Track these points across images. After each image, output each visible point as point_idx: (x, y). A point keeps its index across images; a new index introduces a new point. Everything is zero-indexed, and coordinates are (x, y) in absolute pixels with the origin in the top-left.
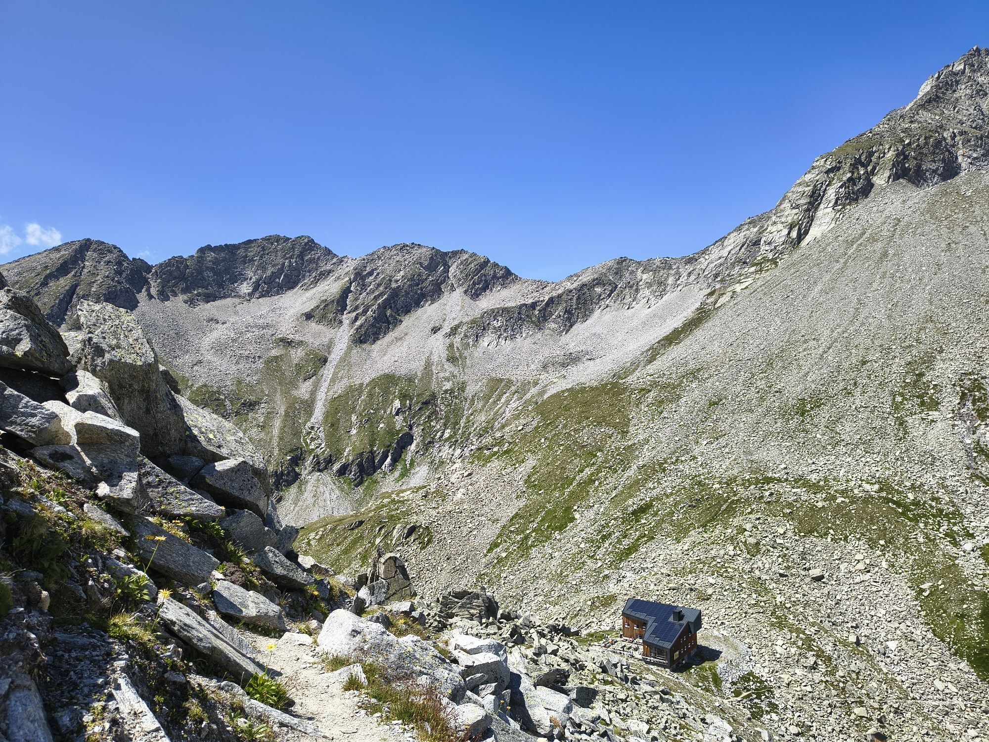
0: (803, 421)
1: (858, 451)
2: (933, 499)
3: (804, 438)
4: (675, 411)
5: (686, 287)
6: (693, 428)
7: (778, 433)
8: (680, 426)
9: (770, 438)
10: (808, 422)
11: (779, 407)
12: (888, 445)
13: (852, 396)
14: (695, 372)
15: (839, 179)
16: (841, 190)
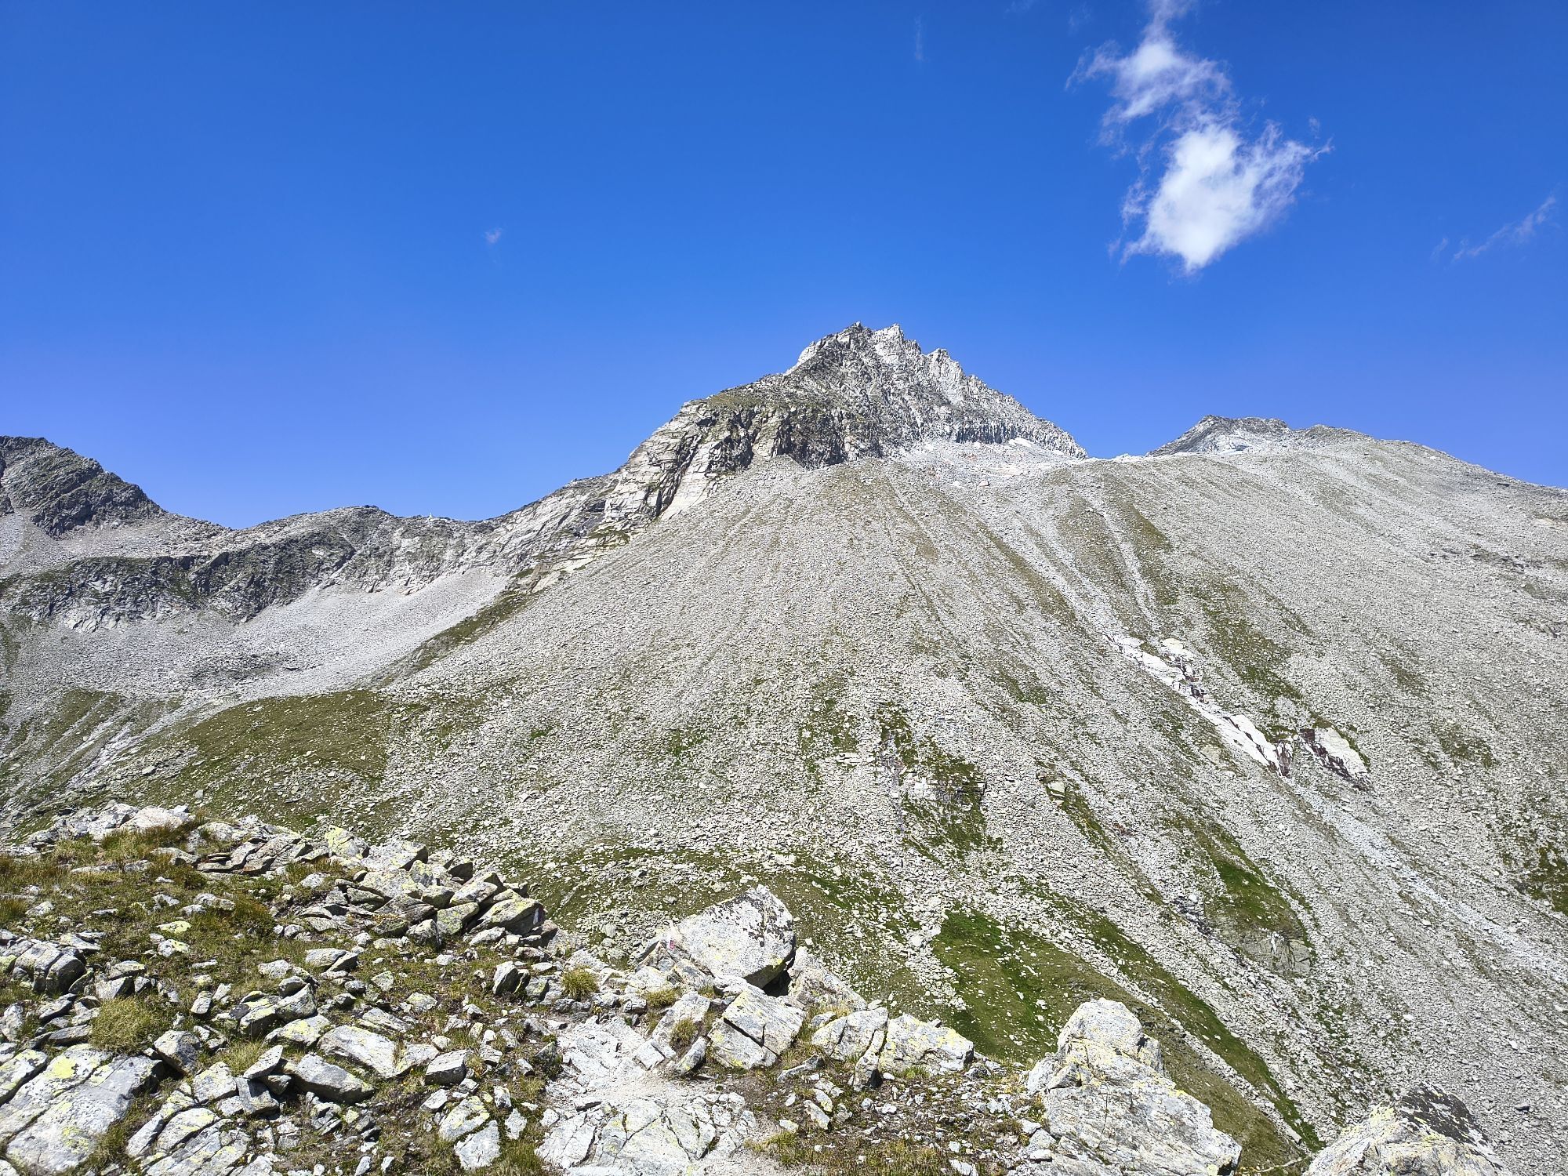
0: (678, 763)
1: (758, 807)
2: (865, 875)
3: (681, 788)
4: (472, 744)
5: (474, 569)
6: (504, 772)
7: (642, 781)
8: (481, 768)
9: (629, 789)
10: (686, 766)
11: (643, 741)
12: (797, 799)
13: (746, 727)
14: (506, 683)
15: (714, 436)
16: (716, 452)
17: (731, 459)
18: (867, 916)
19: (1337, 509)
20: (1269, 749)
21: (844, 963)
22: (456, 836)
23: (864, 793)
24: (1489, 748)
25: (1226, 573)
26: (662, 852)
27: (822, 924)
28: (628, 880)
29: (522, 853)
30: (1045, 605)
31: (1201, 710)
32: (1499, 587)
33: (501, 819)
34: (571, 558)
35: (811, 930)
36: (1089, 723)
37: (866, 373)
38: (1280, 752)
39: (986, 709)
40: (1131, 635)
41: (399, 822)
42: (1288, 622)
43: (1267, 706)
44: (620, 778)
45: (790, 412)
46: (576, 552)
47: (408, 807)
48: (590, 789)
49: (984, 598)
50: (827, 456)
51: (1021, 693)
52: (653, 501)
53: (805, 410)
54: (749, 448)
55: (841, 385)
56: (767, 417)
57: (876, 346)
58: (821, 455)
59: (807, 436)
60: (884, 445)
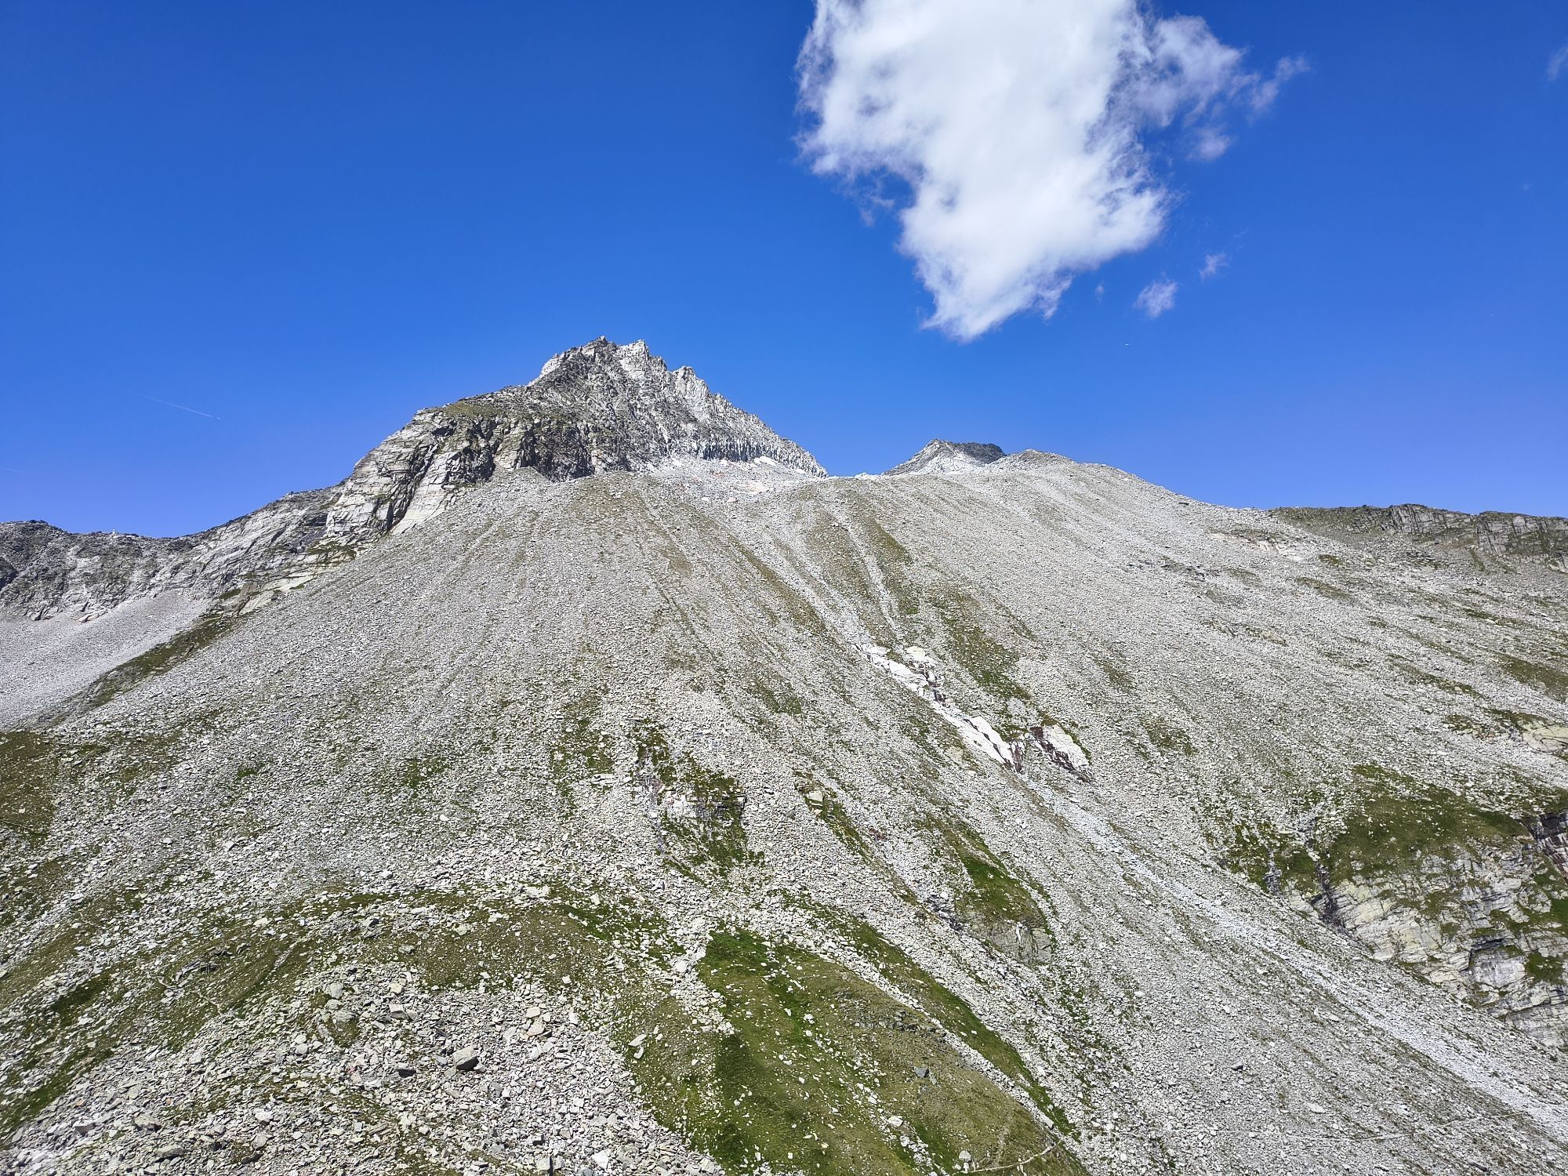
1: (507, 837)
2: (625, 901)
3: (418, 822)
4: (164, 788)
5: (168, 592)
6: (205, 819)
7: (373, 818)
8: (175, 815)
9: (358, 828)
10: (424, 798)
11: (375, 774)
12: (551, 826)
13: (492, 753)
14: (206, 717)
15: (451, 446)
16: (454, 463)
17: (470, 471)
18: (629, 945)
19: (1050, 525)
20: (1004, 747)
21: (605, 1000)
22: (143, 896)
23: (621, 814)
24: (1189, 738)
25: (960, 583)
26: (397, 895)
27: (580, 959)
28: (357, 930)
29: (227, 910)
30: (797, 617)
31: (944, 714)
32: (1186, 594)
33: (200, 872)
34: (287, 576)
35: (569, 967)
36: (843, 731)
37: (612, 387)
38: (1014, 750)
39: (743, 721)
40: (878, 644)
41: (70, 884)
42: (1015, 629)
43: (1000, 708)
44: (346, 816)
45: (533, 424)
46: (293, 570)
47: (81, 866)
48: (310, 831)
49: (737, 610)
50: (573, 469)
51: (777, 704)
52: (383, 514)
53: (550, 422)
54: (491, 459)
55: (587, 398)
56: (510, 429)
57: (621, 361)
58: (567, 468)
59: (552, 449)
60: (632, 460)
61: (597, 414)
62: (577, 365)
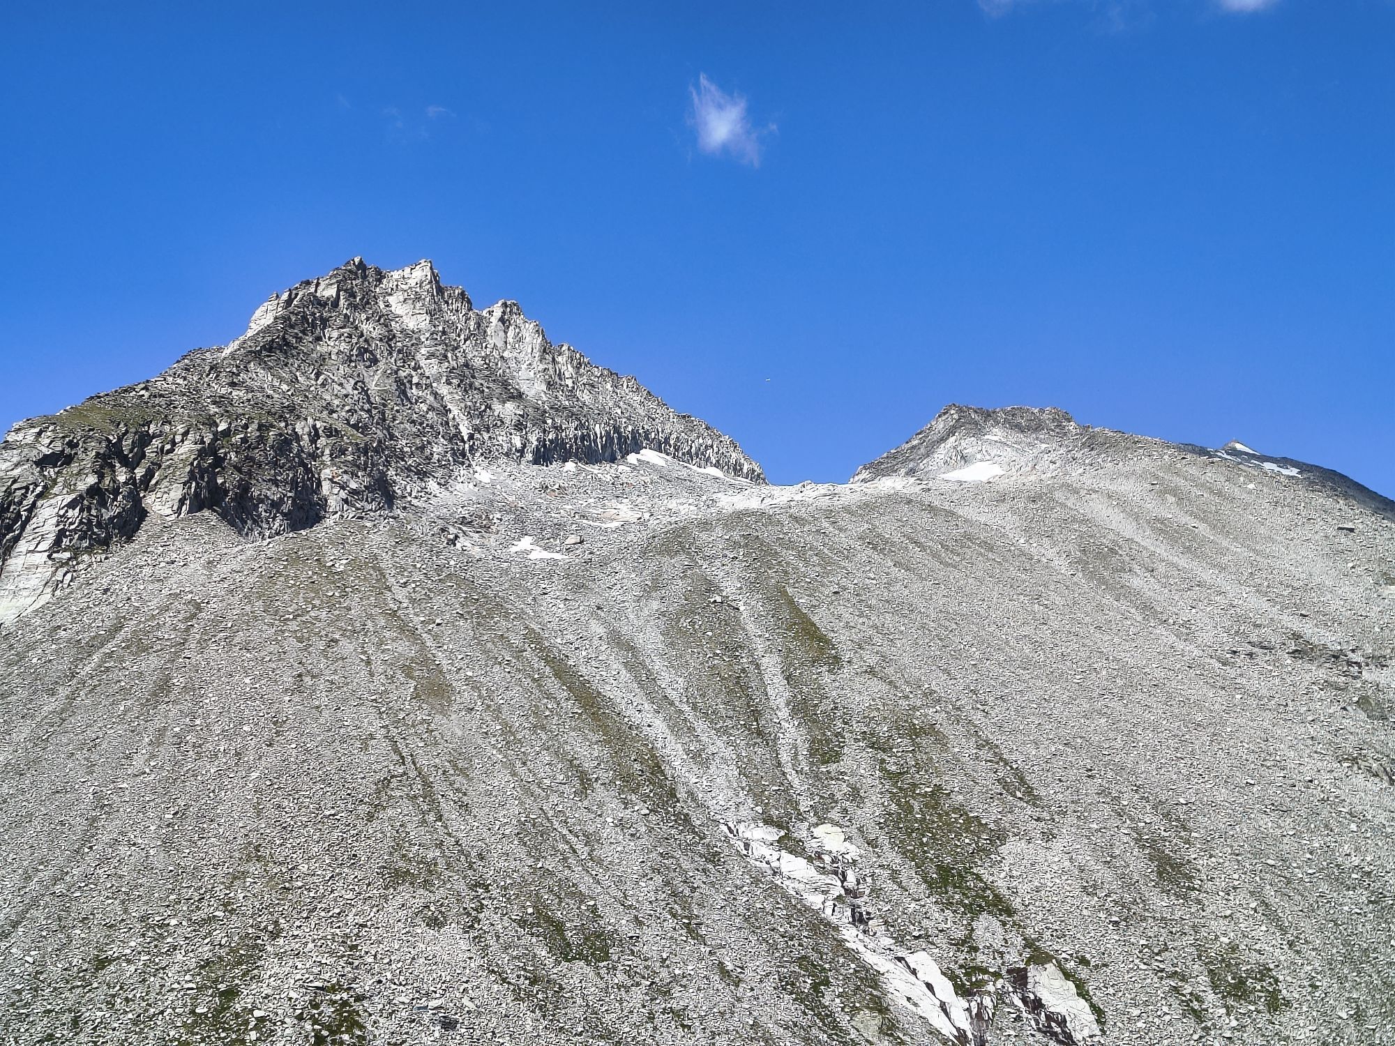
15: (67, 485)
16: (70, 513)
17: (99, 525)
31: (861, 949)
37: (366, 351)
39: (504, 981)
40: (766, 822)
45: (216, 432)
50: (287, 508)
51: (568, 945)
53: (246, 427)
54: (137, 501)
55: (318, 375)
56: (174, 443)
57: (390, 299)
58: (276, 505)
59: (250, 474)
60: (398, 479)
61: (336, 402)
62: (305, 318)
